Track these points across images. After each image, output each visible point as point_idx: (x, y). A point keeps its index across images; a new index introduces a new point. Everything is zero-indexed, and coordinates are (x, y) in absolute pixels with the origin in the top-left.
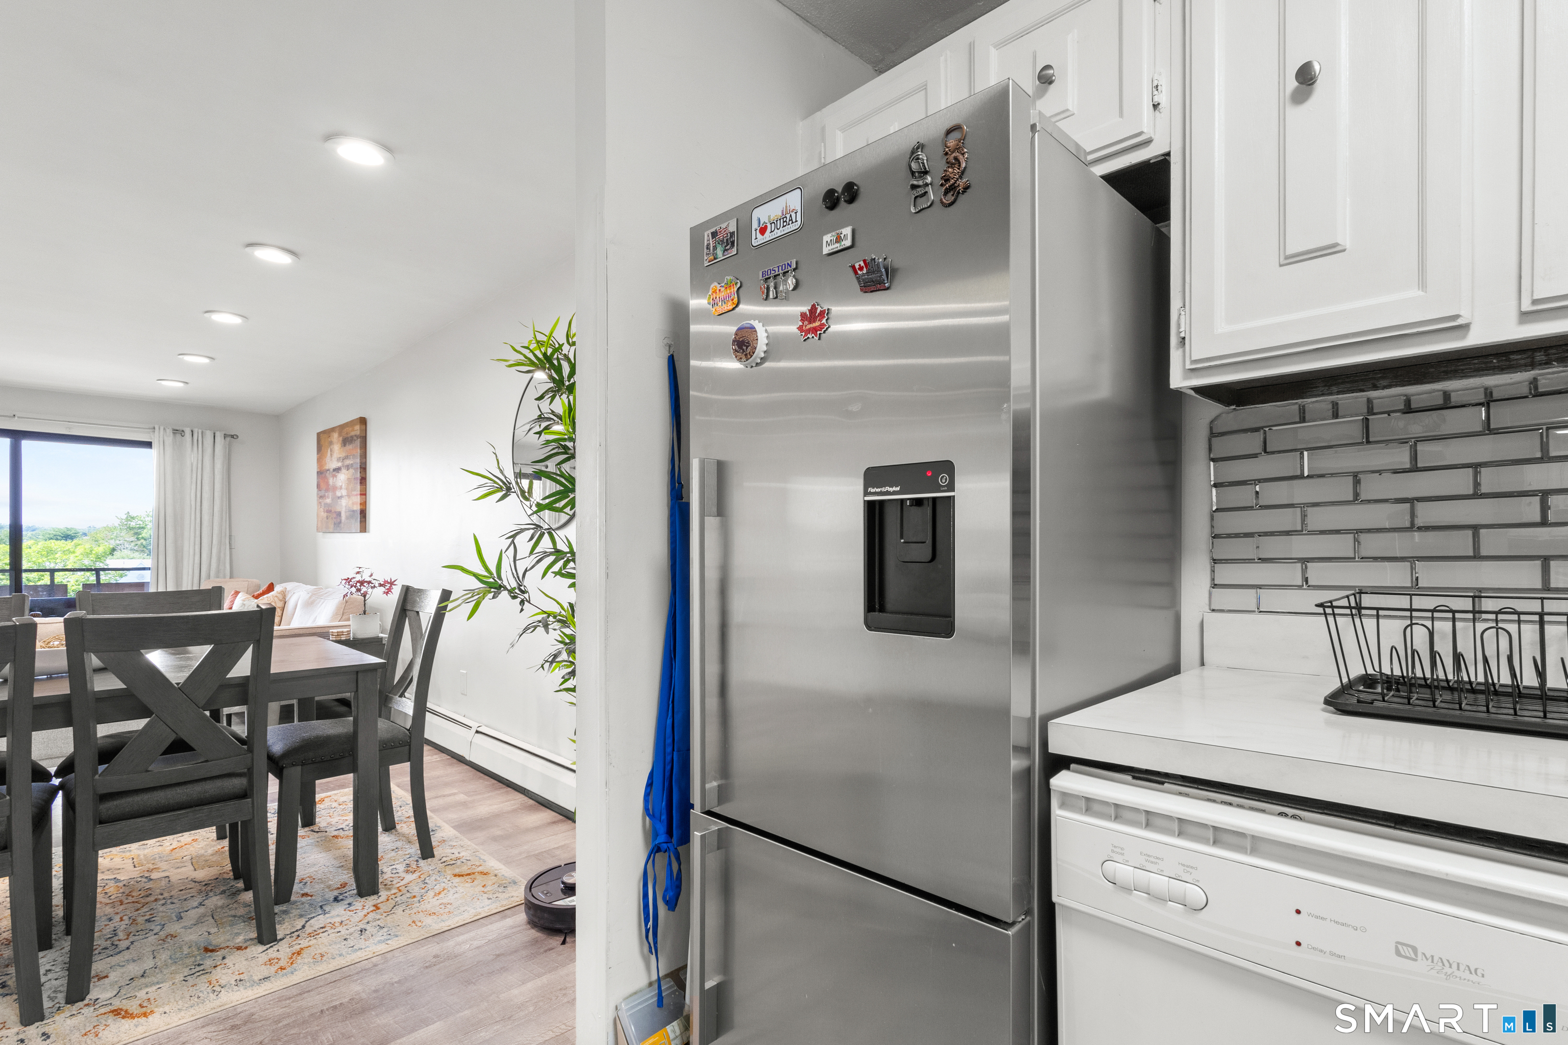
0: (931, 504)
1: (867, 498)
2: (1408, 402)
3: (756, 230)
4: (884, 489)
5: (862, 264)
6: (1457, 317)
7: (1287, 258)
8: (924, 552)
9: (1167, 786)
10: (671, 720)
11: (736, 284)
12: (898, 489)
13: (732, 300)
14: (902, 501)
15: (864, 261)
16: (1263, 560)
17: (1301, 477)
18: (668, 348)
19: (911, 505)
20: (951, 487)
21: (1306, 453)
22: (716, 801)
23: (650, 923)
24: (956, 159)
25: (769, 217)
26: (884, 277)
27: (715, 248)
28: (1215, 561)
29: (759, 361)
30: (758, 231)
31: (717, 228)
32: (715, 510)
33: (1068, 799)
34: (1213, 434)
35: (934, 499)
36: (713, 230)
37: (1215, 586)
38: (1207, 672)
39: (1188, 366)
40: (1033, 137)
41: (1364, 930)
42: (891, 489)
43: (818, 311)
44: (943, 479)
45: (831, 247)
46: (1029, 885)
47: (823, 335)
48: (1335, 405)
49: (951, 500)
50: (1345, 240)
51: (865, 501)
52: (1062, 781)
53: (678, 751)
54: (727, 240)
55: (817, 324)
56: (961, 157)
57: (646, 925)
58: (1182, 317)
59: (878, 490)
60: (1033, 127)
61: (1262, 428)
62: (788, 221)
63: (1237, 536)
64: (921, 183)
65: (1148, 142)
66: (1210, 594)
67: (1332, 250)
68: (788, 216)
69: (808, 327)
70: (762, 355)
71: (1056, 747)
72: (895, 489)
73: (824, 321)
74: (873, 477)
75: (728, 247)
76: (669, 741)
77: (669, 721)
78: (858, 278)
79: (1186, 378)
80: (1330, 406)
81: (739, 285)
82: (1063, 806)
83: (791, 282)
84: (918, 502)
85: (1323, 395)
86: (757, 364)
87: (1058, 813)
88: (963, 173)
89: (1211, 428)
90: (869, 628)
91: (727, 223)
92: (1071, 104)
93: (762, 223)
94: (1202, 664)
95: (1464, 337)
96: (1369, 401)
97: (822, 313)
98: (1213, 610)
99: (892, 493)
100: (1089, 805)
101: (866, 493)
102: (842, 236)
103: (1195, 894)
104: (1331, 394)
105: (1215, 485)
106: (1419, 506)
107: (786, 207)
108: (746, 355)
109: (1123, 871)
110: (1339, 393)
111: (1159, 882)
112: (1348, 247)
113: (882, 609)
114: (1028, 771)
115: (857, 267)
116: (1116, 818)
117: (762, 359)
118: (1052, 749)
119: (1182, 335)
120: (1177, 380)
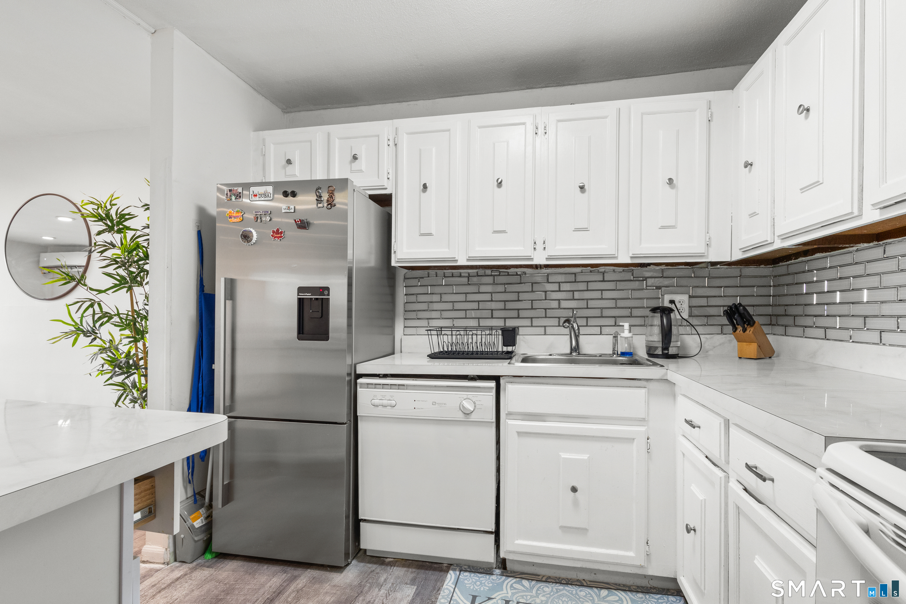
0: (321, 300)
1: (298, 297)
2: (453, 274)
3: (252, 195)
4: (305, 294)
5: (299, 220)
6: (455, 258)
7: (421, 234)
8: (319, 315)
9: (387, 378)
10: (202, 384)
11: (242, 213)
12: (310, 294)
13: (240, 218)
14: (311, 298)
15: (300, 220)
16: (418, 319)
17: (428, 294)
18: (197, 227)
19: (314, 300)
20: (328, 295)
21: (429, 287)
22: (229, 411)
23: (190, 471)
24: (331, 196)
25: (258, 192)
26: (306, 226)
27: (231, 196)
28: (405, 319)
29: (253, 244)
30: (253, 196)
31: (232, 188)
32: (229, 298)
33: (363, 385)
34: (405, 278)
35: (322, 298)
36: (230, 189)
37: (405, 327)
38: (402, 354)
39: (396, 260)
40: (354, 193)
41: (427, 401)
42: (308, 294)
43: (280, 231)
44: (326, 292)
45: (285, 211)
46: (351, 413)
47: (282, 240)
48: (436, 273)
49: (328, 299)
50: (434, 233)
51: (298, 298)
52: (360, 381)
53: (205, 396)
54: (237, 195)
55: (279, 235)
56: (333, 196)
57: (188, 471)
58: (395, 245)
59: (303, 294)
60: (354, 190)
61: (418, 278)
62: (267, 196)
63: (411, 311)
64: (320, 200)
65: (386, 189)
66: (404, 329)
67: (430, 234)
68: (267, 194)
69: (276, 236)
70: (255, 242)
71: (359, 372)
72: (309, 294)
73: (282, 235)
74: (301, 290)
75: (238, 197)
76: (200, 393)
77: (200, 385)
78: (296, 224)
79: (396, 263)
80: (435, 273)
81: (243, 213)
82: (360, 388)
83: (268, 219)
84: (317, 299)
85: (433, 270)
86: (252, 244)
87: (359, 389)
88: (334, 200)
89: (404, 276)
90: (299, 339)
91: (237, 188)
92: (363, 168)
93: (255, 193)
94: (401, 352)
95: (457, 263)
96: (444, 273)
97: (281, 233)
98: (405, 335)
99: (308, 296)
100: (368, 385)
101: (298, 295)
102: (290, 208)
103: (393, 403)
104: (435, 270)
105: (406, 295)
106: (455, 304)
107: (266, 191)
108: (248, 241)
109: (376, 402)
110: (437, 270)
111: (385, 402)
112: (434, 234)
113: (303, 334)
114: (351, 380)
115: (297, 220)
116: (375, 388)
117: (254, 243)
118: (357, 373)
119: (395, 250)
120: (393, 264)
